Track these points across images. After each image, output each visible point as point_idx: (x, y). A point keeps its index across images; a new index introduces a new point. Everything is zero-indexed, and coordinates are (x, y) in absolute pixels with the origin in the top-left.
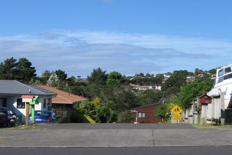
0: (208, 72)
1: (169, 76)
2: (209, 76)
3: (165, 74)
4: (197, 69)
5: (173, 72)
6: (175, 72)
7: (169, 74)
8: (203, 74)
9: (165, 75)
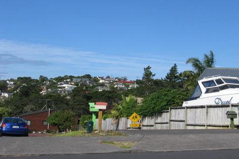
0: (54, 79)
1: (12, 83)
2: (55, 83)
3: (8, 80)
4: (41, 76)
5: (16, 79)
6: (18, 78)
7: (12, 80)
8: (49, 81)
9: (8, 82)
